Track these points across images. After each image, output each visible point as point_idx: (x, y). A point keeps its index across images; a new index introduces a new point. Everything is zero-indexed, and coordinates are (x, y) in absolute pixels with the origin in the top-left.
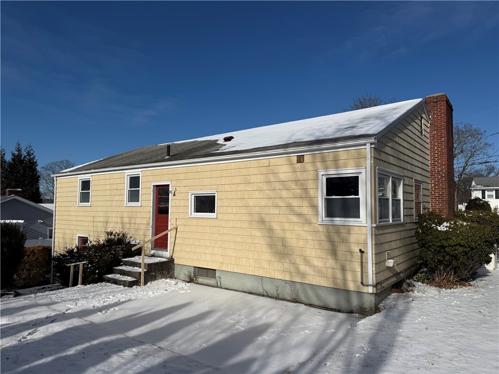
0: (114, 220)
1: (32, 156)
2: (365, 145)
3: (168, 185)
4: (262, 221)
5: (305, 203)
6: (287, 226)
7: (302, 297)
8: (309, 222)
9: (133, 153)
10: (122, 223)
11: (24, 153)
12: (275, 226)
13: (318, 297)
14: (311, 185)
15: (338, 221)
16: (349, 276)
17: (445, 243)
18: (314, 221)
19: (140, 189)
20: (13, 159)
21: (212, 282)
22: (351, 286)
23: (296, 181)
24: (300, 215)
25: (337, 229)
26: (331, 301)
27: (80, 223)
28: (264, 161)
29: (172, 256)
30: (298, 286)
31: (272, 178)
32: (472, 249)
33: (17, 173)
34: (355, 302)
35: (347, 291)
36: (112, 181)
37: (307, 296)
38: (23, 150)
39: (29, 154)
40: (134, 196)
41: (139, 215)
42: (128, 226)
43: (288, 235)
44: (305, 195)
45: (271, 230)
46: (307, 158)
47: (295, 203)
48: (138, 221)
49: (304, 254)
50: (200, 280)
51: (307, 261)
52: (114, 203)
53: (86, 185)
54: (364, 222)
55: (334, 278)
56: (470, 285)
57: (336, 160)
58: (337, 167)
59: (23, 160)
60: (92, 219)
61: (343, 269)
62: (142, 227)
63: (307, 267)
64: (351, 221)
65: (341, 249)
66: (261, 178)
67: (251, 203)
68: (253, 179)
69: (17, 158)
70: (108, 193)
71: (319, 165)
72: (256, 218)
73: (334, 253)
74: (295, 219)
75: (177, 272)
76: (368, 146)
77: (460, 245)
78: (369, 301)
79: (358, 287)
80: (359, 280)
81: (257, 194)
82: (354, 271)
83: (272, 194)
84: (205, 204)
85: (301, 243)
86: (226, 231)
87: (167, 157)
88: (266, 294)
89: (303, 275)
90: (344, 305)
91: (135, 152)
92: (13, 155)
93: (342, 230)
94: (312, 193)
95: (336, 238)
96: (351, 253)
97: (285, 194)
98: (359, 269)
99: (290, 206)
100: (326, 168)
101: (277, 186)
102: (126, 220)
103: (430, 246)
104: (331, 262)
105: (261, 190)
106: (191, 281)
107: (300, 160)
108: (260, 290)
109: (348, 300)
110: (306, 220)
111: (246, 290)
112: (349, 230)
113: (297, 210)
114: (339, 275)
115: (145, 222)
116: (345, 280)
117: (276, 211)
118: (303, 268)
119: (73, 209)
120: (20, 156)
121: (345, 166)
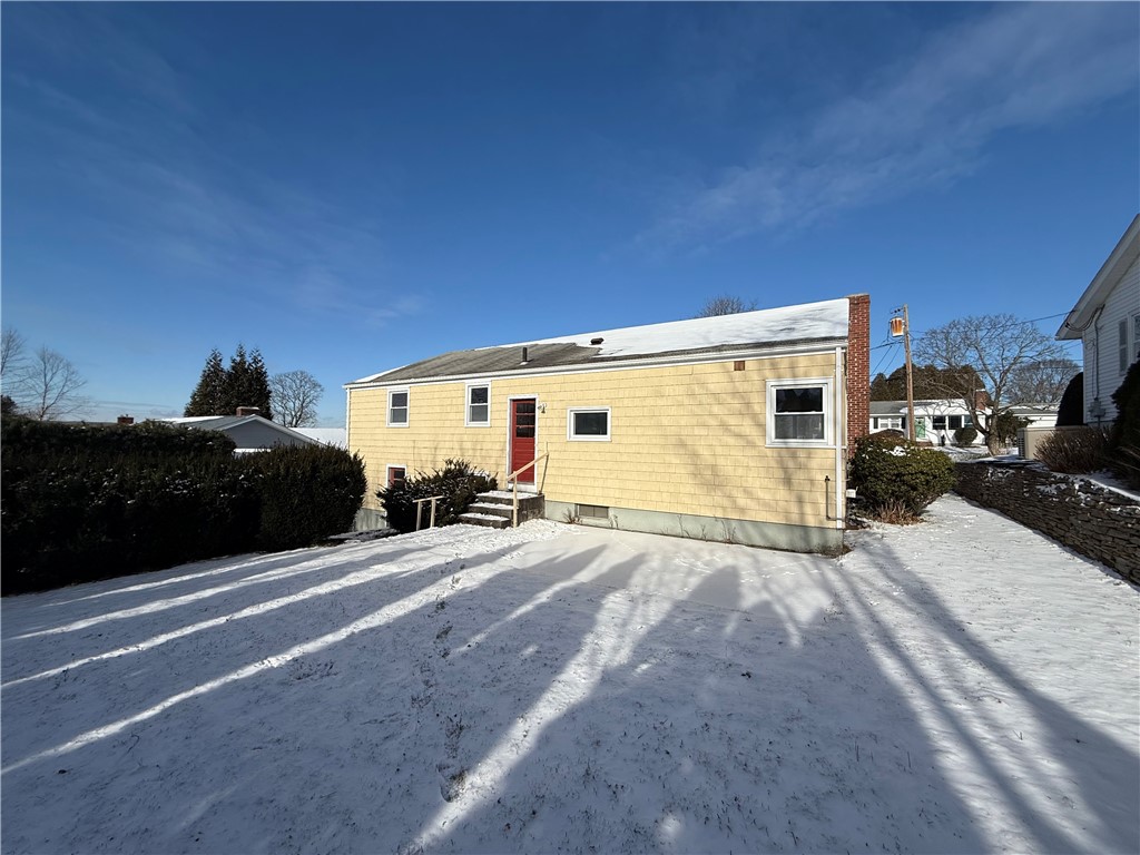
0: (447, 445)
1: (260, 364)
2: (835, 349)
3: (534, 400)
4: (683, 445)
5: (747, 422)
6: (719, 450)
7: (740, 536)
8: (752, 445)
9: (443, 359)
10: (461, 449)
11: (249, 360)
12: (701, 451)
13: (764, 536)
14: (755, 398)
15: (793, 443)
16: (808, 509)
17: (902, 470)
18: (759, 442)
19: (489, 403)
20: (233, 368)
21: (603, 522)
22: (811, 521)
23: (734, 393)
24: (739, 436)
25: (793, 453)
26: (782, 539)
27: (392, 450)
28: (686, 368)
29: (540, 492)
30: (734, 524)
31: (697, 390)
32: (935, 477)
33: (239, 386)
34: (816, 540)
35: (805, 528)
36: (444, 395)
37: (748, 536)
38: (247, 356)
39: (255, 362)
40: (479, 414)
41: (488, 438)
42: (470, 452)
43: (721, 461)
44: (747, 410)
45: (695, 455)
46: (750, 364)
47: (732, 421)
48: (487, 446)
49: (744, 485)
50: (585, 520)
51: (748, 492)
52: (448, 424)
53: (400, 400)
54: (831, 442)
55: (787, 513)
56: (923, 520)
57: (793, 367)
58: (794, 376)
59: (247, 370)
60: (411, 444)
61: (800, 501)
62: (494, 454)
63: (749, 501)
64: (814, 443)
65: (798, 477)
66: (681, 390)
67: (665, 421)
68: (667, 391)
69: (239, 367)
70: (438, 409)
71: (768, 373)
72: (673, 440)
73: (788, 481)
74: (731, 441)
75: (547, 511)
76: (839, 351)
77: (922, 473)
78: (834, 538)
79: (821, 522)
80: (823, 513)
81: (673, 411)
82: (814, 503)
83: (698, 410)
84: (591, 423)
85: (740, 471)
86: (625, 458)
87: (524, 363)
88: (686, 535)
89: (743, 510)
90: (800, 544)
91: (448, 358)
92: (234, 361)
93: (801, 454)
94: (757, 408)
95: (791, 464)
96: (812, 481)
97: (716, 409)
98: (822, 501)
99: (724, 426)
100: (779, 377)
101: (705, 399)
102: (468, 445)
103: (882, 475)
104: (782, 493)
105: (681, 405)
106: (571, 522)
107: (740, 366)
108: (678, 531)
109: (806, 538)
110: (748, 442)
111: (656, 531)
112: (810, 454)
113: (737, 430)
114: (794, 509)
115: (497, 447)
116: (802, 514)
117: (703, 432)
118: (742, 501)
119: (378, 431)
120: (243, 362)
121: (806, 375)
